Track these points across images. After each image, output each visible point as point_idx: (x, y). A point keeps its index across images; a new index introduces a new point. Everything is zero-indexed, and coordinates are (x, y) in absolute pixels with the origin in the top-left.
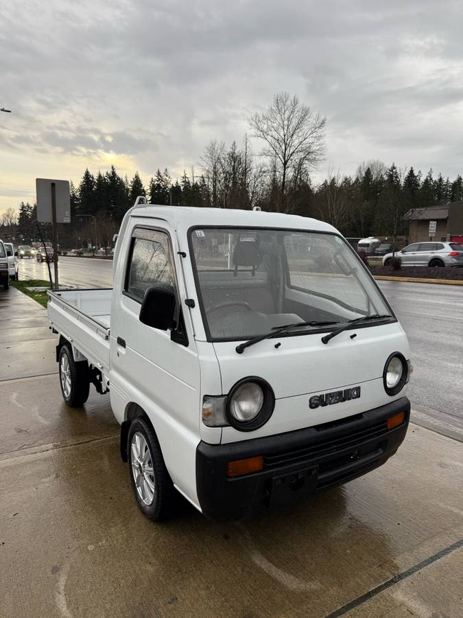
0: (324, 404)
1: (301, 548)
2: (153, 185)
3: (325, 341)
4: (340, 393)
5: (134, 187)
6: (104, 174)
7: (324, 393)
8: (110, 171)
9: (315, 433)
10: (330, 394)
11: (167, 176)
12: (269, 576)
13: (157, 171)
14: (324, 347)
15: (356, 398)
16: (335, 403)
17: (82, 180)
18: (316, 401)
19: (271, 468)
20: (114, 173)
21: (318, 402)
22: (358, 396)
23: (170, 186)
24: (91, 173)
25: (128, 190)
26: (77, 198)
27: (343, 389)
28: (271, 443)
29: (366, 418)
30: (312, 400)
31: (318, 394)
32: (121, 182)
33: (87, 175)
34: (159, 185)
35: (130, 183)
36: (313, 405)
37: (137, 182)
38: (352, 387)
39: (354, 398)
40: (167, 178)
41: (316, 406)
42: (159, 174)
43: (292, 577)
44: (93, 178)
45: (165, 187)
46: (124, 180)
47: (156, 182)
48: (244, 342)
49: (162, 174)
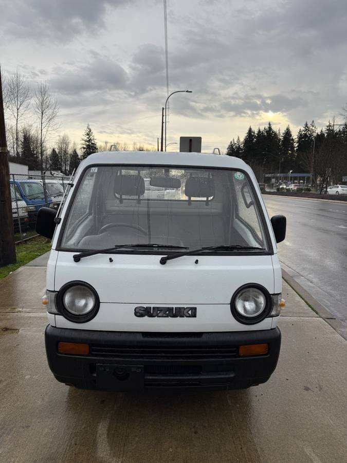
0: (151, 316)
2: (301, 135)
3: (163, 262)
4: (170, 309)
5: (285, 137)
6: (262, 129)
7: (152, 306)
8: (267, 127)
9: (140, 338)
10: (158, 308)
11: (313, 126)
13: (305, 123)
15: (190, 317)
16: (163, 317)
17: (246, 135)
18: (141, 311)
20: (270, 128)
21: (144, 312)
22: (194, 316)
23: (315, 134)
24: (253, 130)
25: (280, 139)
26: (241, 149)
27: (174, 306)
28: (95, 337)
29: (204, 338)
30: (137, 310)
31: (145, 306)
32: (276, 134)
33: (250, 131)
34: (306, 134)
35: (282, 135)
36: (138, 314)
37: (288, 133)
38: (185, 306)
39: (187, 317)
40: (313, 128)
41: (142, 316)
42: (306, 125)
44: (254, 133)
45: (311, 135)
46: (278, 133)
47: (303, 132)
49: (309, 125)
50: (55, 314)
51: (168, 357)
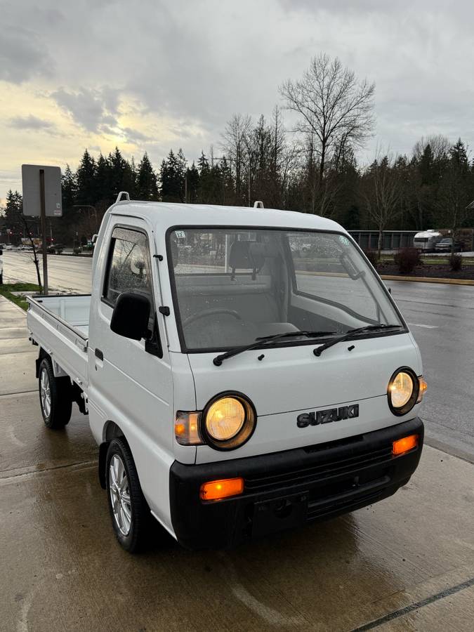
0: (315, 423)
1: (289, 582)
2: (165, 169)
3: (317, 353)
4: (334, 411)
5: (142, 172)
6: (106, 156)
7: (315, 411)
8: (113, 153)
9: (304, 455)
10: (322, 412)
11: (181, 157)
12: (249, 610)
13: (169, 152)
14: (316, 360)
15: (353, 417)
16: (327, 422)
17: (81, 163)
18: (304, 420)
19: (252, 491)
20: (118, 154)
21: (307, 420)
22: (356, 415)
23: (185, 170)
24: (91, 155)
25: (135, 174)
26: (75, 186)
27: (337, 407)
28: (253, 465)
29: (366, 440)
30: (301, 419)
31: (308, 412)
32: (127, 166)
33: (87, 157)
34: (171, 169)
35: (137, 167)
36: (302, 424)
37: (146, 166)
38: (348, 405)
39: (351, 417)
40: (182, 161)
41: (305, 425)
42: (172, 155)
43: (274, 611)
44: (93, 161)
45: (180, 170)
46: (130, 163)
47: (169, 166)
48: (223, 353)
49: (175, 156)
50: (197, 444)
51: (332, 473)
